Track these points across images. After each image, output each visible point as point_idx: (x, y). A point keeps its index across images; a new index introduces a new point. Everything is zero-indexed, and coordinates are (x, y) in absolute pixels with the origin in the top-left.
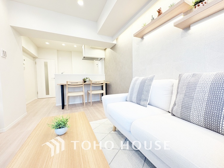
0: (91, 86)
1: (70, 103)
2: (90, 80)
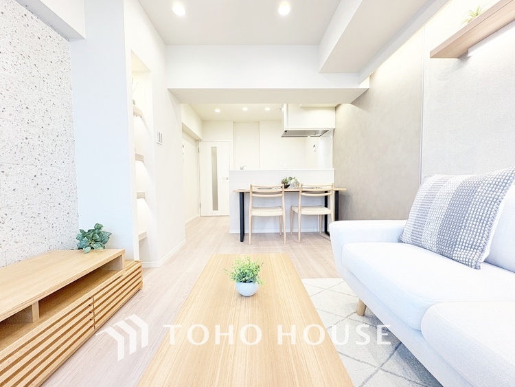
0: (300, 197)
1: (255, 231)
2: (297, 183)
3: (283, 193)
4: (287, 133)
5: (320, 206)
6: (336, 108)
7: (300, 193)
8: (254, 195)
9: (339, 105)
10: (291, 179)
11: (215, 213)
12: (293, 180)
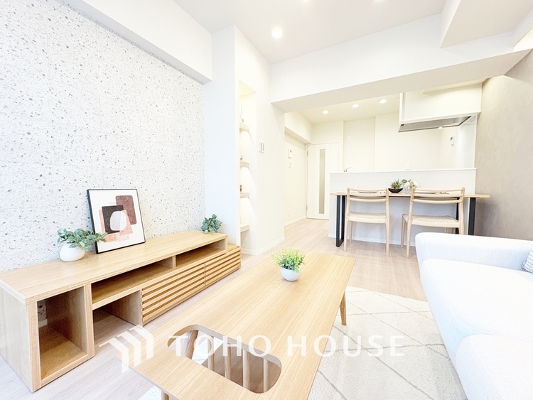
3: (387, 199)
4: (404, 128)
5: (447, 217)
6: (483, 84)
7: (412, 199)
8: (352, 199)
9: (487, 80)
10: (405, 181)
11: (321, 216)
12: (408, 184)
